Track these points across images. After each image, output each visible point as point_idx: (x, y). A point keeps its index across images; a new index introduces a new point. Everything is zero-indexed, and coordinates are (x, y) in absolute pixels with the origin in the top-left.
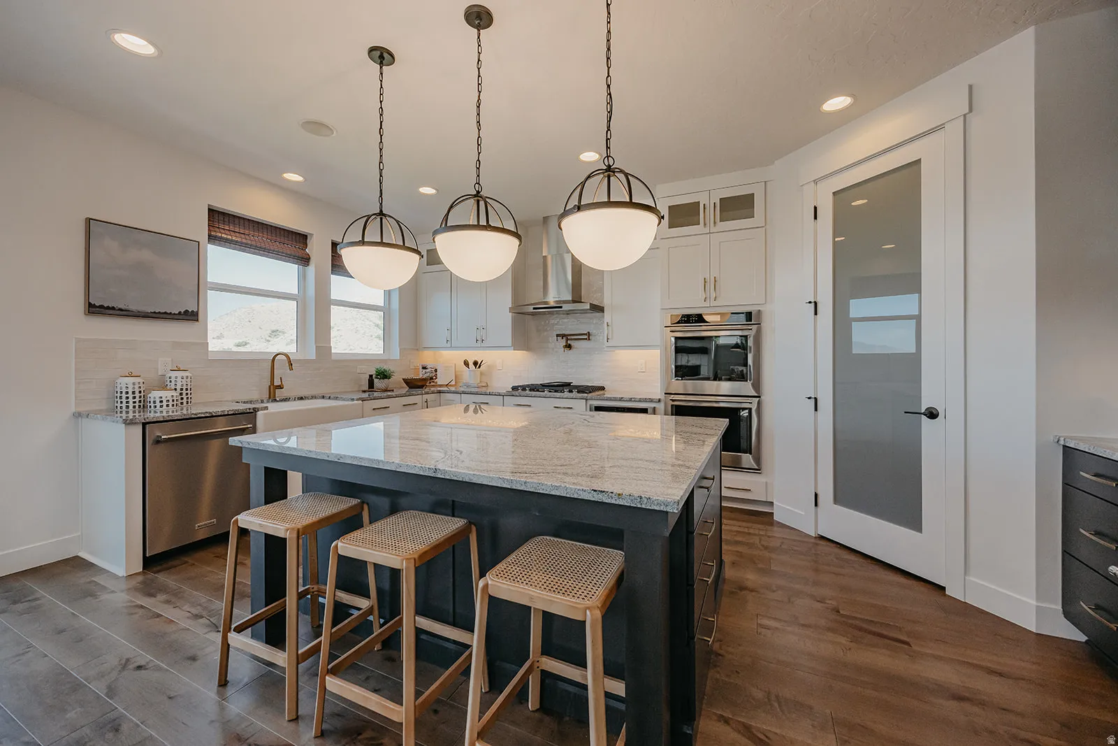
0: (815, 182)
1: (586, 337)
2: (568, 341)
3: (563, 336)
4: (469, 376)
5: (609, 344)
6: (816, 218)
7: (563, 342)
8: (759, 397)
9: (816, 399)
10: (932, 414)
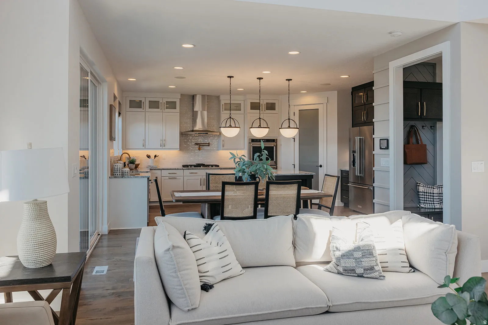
0: (294, 106)
1: (208, 145)
2: (200, 146)
3: (197, 144)
4: (150, 162)
5: (223, 148)
6: (294, 115)
7: (197, 146)
8: (277, 165)
9: (294, 165)
10: (321, 166)
